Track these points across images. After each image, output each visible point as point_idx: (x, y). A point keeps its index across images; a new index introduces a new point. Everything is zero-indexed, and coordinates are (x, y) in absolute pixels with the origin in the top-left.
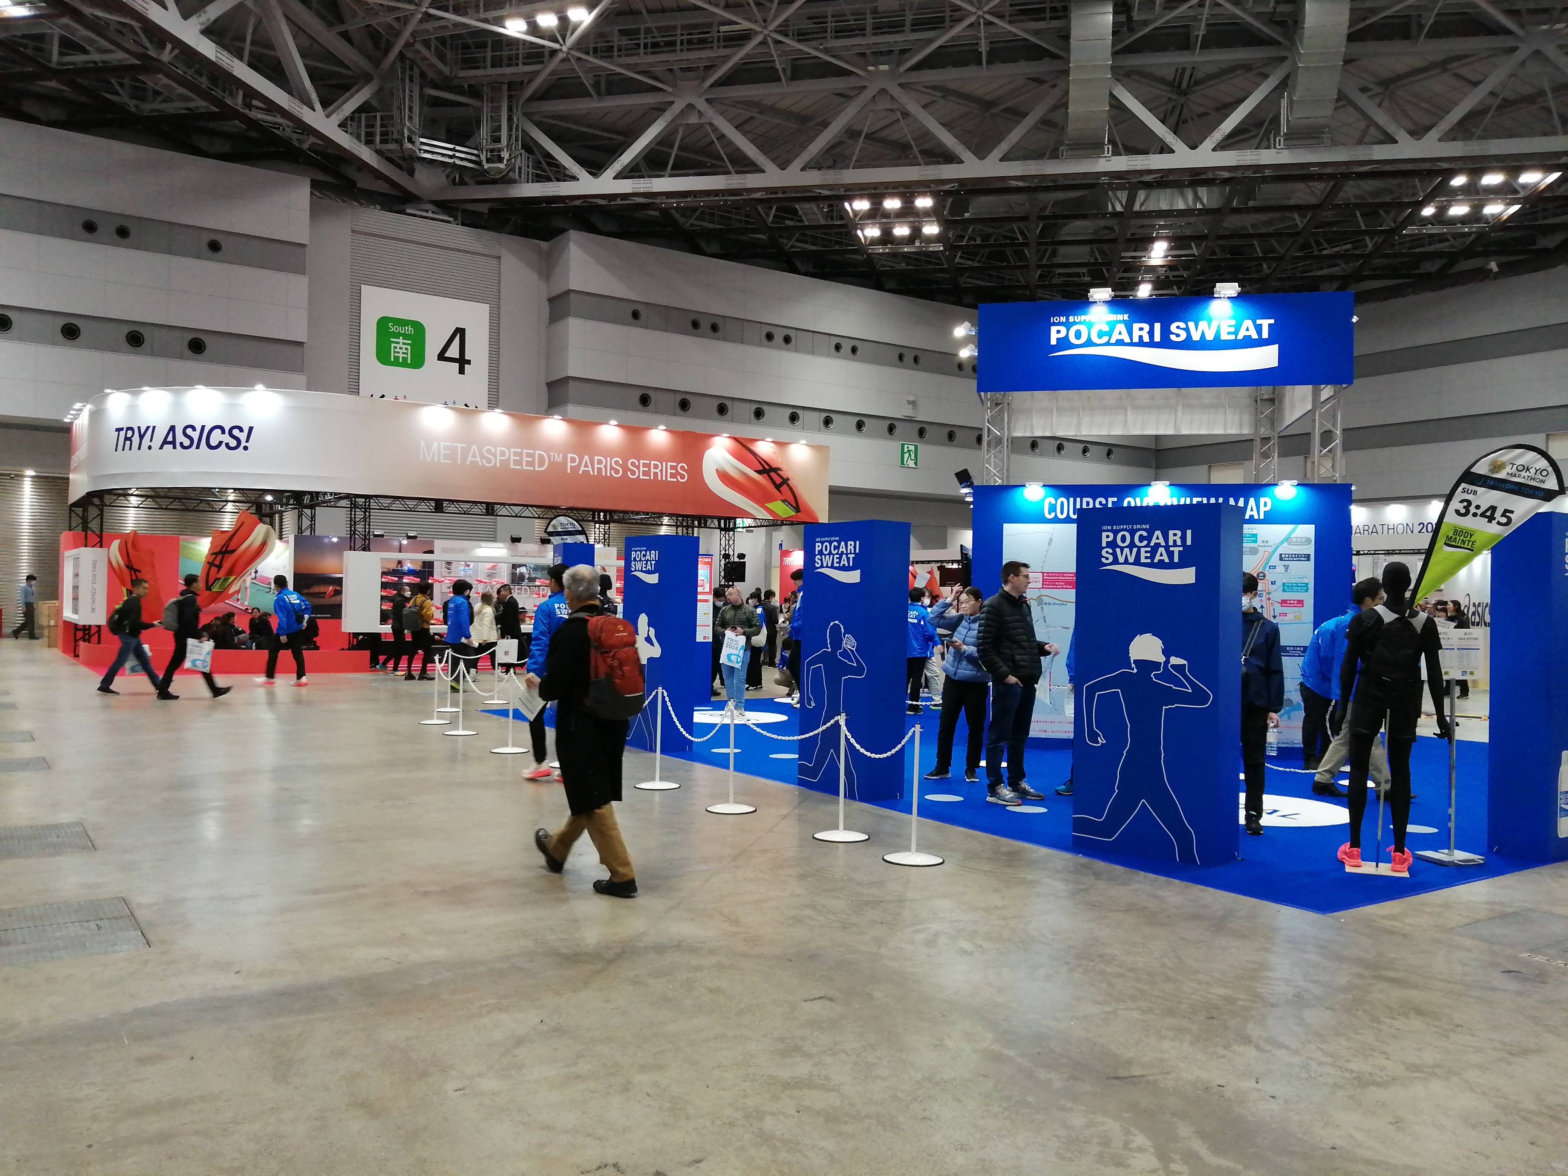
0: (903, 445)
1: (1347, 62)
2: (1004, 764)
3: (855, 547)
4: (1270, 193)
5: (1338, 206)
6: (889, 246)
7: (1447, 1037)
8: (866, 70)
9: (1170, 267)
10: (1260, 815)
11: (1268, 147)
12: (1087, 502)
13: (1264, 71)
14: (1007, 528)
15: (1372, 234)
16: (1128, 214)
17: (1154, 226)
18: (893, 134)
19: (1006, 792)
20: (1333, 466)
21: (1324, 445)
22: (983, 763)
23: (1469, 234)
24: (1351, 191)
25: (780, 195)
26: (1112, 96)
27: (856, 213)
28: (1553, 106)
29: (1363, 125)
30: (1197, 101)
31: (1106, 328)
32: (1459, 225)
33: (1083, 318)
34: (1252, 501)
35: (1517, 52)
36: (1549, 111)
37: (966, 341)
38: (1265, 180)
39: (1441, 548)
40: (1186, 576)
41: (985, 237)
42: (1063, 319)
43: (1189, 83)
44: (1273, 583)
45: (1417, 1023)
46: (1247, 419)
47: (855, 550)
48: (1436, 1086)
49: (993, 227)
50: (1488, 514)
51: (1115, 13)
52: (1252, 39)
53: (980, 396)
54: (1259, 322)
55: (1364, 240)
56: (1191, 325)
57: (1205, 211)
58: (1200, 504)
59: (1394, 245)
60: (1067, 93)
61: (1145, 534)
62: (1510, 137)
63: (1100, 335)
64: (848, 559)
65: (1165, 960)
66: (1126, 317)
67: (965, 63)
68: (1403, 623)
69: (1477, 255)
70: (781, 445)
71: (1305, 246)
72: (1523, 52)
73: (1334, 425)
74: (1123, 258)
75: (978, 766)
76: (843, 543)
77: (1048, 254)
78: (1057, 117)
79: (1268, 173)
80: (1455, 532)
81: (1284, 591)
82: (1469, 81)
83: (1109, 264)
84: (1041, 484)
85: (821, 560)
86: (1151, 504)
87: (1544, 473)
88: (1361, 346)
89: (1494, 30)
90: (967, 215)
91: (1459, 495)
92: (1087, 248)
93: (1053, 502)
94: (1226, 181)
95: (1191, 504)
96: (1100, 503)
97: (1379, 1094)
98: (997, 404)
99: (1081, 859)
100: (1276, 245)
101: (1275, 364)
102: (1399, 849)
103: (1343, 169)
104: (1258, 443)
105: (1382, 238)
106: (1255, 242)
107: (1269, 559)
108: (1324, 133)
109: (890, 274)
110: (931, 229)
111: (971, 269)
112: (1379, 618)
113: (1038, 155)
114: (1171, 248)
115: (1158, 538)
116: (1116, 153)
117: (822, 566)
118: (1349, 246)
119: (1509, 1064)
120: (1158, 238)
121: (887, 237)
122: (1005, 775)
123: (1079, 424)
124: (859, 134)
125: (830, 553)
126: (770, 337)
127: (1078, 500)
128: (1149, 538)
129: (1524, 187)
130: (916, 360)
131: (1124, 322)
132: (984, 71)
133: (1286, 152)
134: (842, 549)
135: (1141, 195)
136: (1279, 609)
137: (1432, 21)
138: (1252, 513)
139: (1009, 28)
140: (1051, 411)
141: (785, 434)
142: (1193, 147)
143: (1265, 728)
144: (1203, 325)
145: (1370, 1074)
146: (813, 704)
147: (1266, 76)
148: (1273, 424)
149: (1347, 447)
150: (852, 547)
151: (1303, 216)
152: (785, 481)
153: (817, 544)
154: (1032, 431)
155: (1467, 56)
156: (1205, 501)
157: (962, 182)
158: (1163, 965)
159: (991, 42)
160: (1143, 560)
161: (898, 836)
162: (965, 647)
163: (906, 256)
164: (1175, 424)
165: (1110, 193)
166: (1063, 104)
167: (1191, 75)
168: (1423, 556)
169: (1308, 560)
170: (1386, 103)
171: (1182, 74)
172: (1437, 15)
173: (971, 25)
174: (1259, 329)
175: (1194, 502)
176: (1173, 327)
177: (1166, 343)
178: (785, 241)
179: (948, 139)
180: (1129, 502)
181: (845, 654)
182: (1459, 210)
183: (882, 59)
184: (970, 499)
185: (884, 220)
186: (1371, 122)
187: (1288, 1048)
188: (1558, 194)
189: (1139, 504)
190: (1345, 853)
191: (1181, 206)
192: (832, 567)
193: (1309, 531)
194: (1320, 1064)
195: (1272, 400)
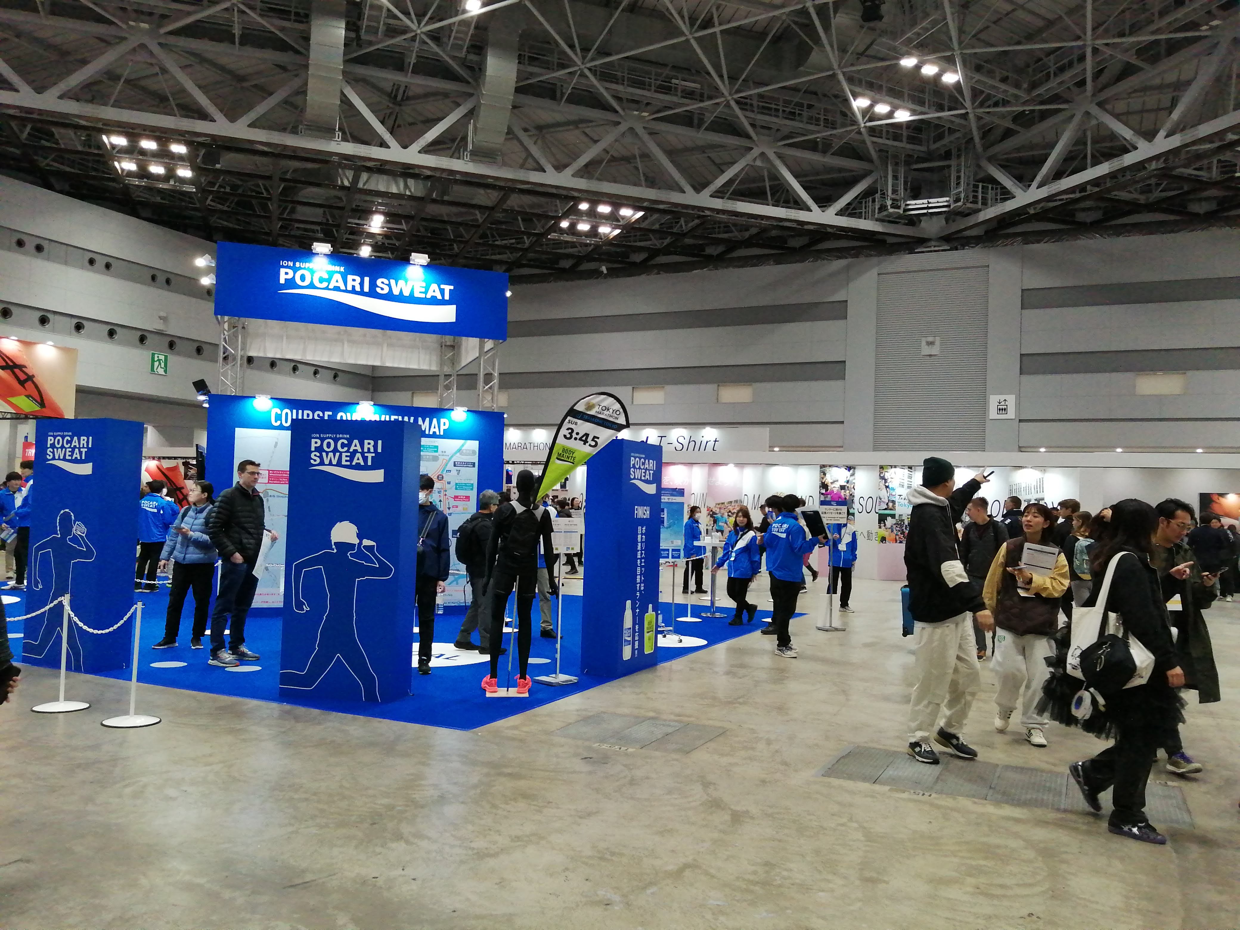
0: (153, 355)
1: (514, 107)
2: (227, 632)
3: (88, 442)
4: (459, 192)
5: (505, 211)
6: (145, 180)
7: (541, 812)
8: (127, 24)
9: (386, 236)
10: (429, 660)
11: (459, 158)
12: (307, 415)
13: (458, 100)
14: (239, 431)
15: (529, 235)
16: (352, 189)
17: (374, 202)
18: (153, 85)
19: (227, 656)
20: (492, 399)
21: (486, 382)
22: (208, 632)
23: (590, 245)
24: (515, 201)
25: (35, 116)
26: (342, 93)
27: (113, 147)
28: (640, 166)
29: (524, 155)
30: (408, 112)
31: (326, 276)
32: (583, 238)
33: (307, 265)
34: (435, 421)
35: (620, 126)
36: (637, 168)
37: (206, 271)
38: (456, 181)
39: (554, 462)
40: (377, 476)
41: (234, 187)
42: (291, 264)
43: (402, 98)
44: (449, 483)
45: (522, 805)
46: (435, 358)
47: (88, 445)
48: (531, 850)
49: (241, 180)
50: (584, 438)
51: (347, 29)
52: (448, 74)
53: (217, 319)
54: (442, 286)
55: (523, 238)
56: (393, 282)
57: (412, 198)
58: (396, 421)
59: (542, 245)
60: (306, 84)
61: (346, 442)
62: (615, 182)
63: (321, 280)
64: (81, 453)
65: (345, 784)
66: (342, 269)
67: (220, 40)
68: (529, 513)
69: (595, 260)
70: (27, 344)
71: (484, 236)
72: (623, 128)
73: (493, 369)
74: (349, 223)
75: (204, 635)
76: (76, 438)
77: (288, 211)
78: (298, 100)
79: (458, 177)
80: (564, 450)
81: (456, 489)
82: (591, 139)
83: (338, 226)
84: (269, 397)
85: (53, 453)
86: (359, 419)
87: (618, 413)
88: (514, 315)
89: (606, 107)
90: (218, 166)
91: (566, 425)
92: (320, 211)
93: (279, 412)
94: (428, 178)
95: (390, 421)
96: (318, 415)
97: (492, 863)
98: (234, 327)
99: (287, 707)
100: (464, 232)
101: (453, 319)
102: (523, 677)
103: (509, 184)
104: (442, 378)
105: (535, 239)
106: (449, 227)
107: (446, 465)
108: (497, 155)
109: (145, 204)
110: (185, 173)
111: (222, 212)
112: (514, 510)
113: (282, 129)
114: (387, 222)
115: (356, 446)
116: (345, 139)
117: (54, 459)
118: (514, 241)
119: (579, 825)
120: (377, 212)
121: (143, 173)
122: (228, 640)
123: (304, 351)
124: (118, 78)
125: (62, 447)
126: (20, 243)
127: (300, 412)
128: (349, 445)
129: (623, 218)
130: (168, 281)
131: (340, 272)
132: (236, 50)
133: (471, 164)
134: (75, 442)
135: (364, 176)
136: (453, 503)
137: (569, 91)
138: (435, 430)
139: (259, 19)
140: (281, 337)
141: (32, 334)
142: (405, 147)
143: (435, 594)
144: (401, 283)
145: (486, 849)
146: (40, 586)
147: (458, 105)
148: (453, 364)
149: (503, 386)
150: (85, 442)
151: (482, 214)
152: (30, 378)
153: (49, 438)
154: (265, 352)
155: (591, 121)
156: (400, 419)
157: (213, 137)
158: (341, 787)
159: (243, 28)
160: (344, 463)
161: (118, 701)
162: (191, 533)
163: (160, 191)
164: (382, 358)
165: (340, 170)
166: (302, 91)
167: (404, 92)
168: (543, 466)
169: (474, 466)
170: (539, 142)
171: (398, 90)
172: (573, 88)
173: (226, 9)
174: (442, 292)
175: (392, 419)
176: (379, 282)
177: (373, 294)
178: (40, 159)
179: (203, 100)
180: (342, 416)
181: (75, 539)
182: (583, 227)
183: (143, 17)
184: (206, 405)
185: (141, 157)
186: (529, 155)
187: (429, 838)
188: (642, 226)
189: (349, 419)
190: (487, 683)
191: (394, 190)
192: (64, 459)
193: (474, 445)
194: (452, 847)
195: (453, 347)
